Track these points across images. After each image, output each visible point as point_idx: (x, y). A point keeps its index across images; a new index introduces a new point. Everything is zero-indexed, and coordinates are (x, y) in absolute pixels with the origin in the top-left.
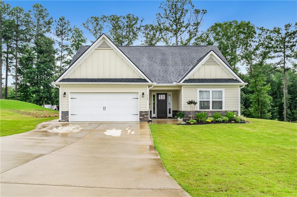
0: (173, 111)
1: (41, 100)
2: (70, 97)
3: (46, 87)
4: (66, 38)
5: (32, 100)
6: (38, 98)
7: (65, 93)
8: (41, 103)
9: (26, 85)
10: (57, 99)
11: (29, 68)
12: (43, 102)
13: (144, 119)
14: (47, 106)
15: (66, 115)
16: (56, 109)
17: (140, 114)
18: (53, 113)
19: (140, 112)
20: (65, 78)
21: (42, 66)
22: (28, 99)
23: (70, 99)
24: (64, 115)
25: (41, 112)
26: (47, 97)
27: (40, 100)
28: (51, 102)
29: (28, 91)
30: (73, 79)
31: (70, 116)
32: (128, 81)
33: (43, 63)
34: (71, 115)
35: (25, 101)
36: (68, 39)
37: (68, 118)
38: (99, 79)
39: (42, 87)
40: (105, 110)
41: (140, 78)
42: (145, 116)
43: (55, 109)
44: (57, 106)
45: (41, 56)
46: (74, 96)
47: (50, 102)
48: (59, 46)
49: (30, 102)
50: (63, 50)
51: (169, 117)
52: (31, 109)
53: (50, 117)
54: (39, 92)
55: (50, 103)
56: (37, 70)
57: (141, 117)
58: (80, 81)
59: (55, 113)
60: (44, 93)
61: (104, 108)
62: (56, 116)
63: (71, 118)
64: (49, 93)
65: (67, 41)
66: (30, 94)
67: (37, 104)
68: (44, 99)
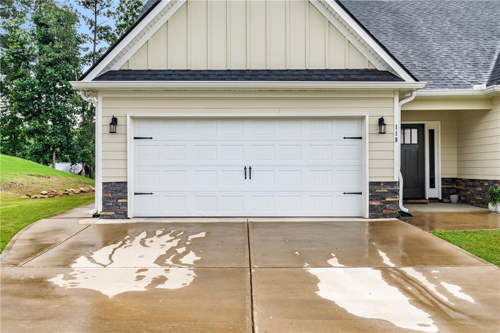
0: (444, 180)
1: (47, 150)
2: (131, 134)
3: (58, 120)
4: (105, 10)
5: (28, 152)
6: (39, 147)
7: (114, 121)
8: (48, 159)
9: (16, 119)
10: (83, 149)
11: (19, 77)
12: (51, 157)
13: (385, 208)
14: (60, 166)
15: (120, 194)
16: (81, 172)
17: (370, 191)
18: (74, 182)
19: (371, 184)
20: (116, 67)
21: (50, 70)
22: (19, 150)
23: (131, 142)
24: (110, 195)
25: (43, 180)
26: (60, 145)
27: (45, 152)
28: (70, 157)
29: (19, 132)
30: (143, 71)
31: (131, 199)
32: (330, 77)
33: (50, 65)
34: (136, 194)
35: (13, 154)
36: (109, 13)
37: (126, 204)
38: (229, 70)
39: (50, 123)
40: (248, 176)
41: (371, 67)
42: (387, 199)
43: (80, 174)
44: (83, 165)
45: (46, 47)
46: (146, 129)
47: (68, 156)
48: (90, 28)
49: (24, 156)
50: (97, 38)
51: (429, 199)
52: (17, 173)
53: (68, 194)
54: (43, 134)
55: (70, 160)
56: (37, 81)
57: (374, 203)
58: (168, 77)
59: (80, 182)
60: (53, 134)
61: (248, 172)
62: (82, 192)
63: (135, 207)
64: (67, 136)
65: (108, 17)
66: (23, 138)
67: (38, 161)
68: (54, 149)
